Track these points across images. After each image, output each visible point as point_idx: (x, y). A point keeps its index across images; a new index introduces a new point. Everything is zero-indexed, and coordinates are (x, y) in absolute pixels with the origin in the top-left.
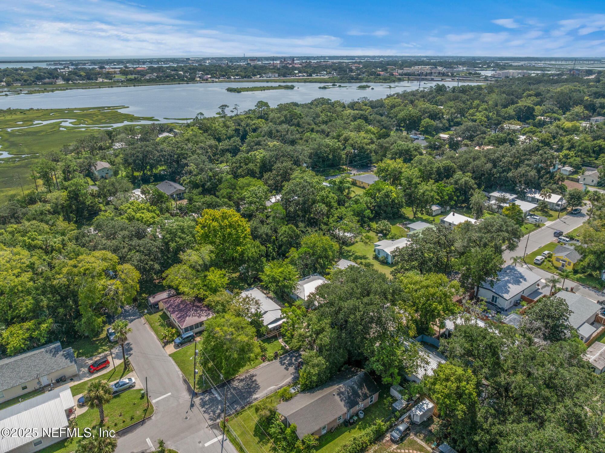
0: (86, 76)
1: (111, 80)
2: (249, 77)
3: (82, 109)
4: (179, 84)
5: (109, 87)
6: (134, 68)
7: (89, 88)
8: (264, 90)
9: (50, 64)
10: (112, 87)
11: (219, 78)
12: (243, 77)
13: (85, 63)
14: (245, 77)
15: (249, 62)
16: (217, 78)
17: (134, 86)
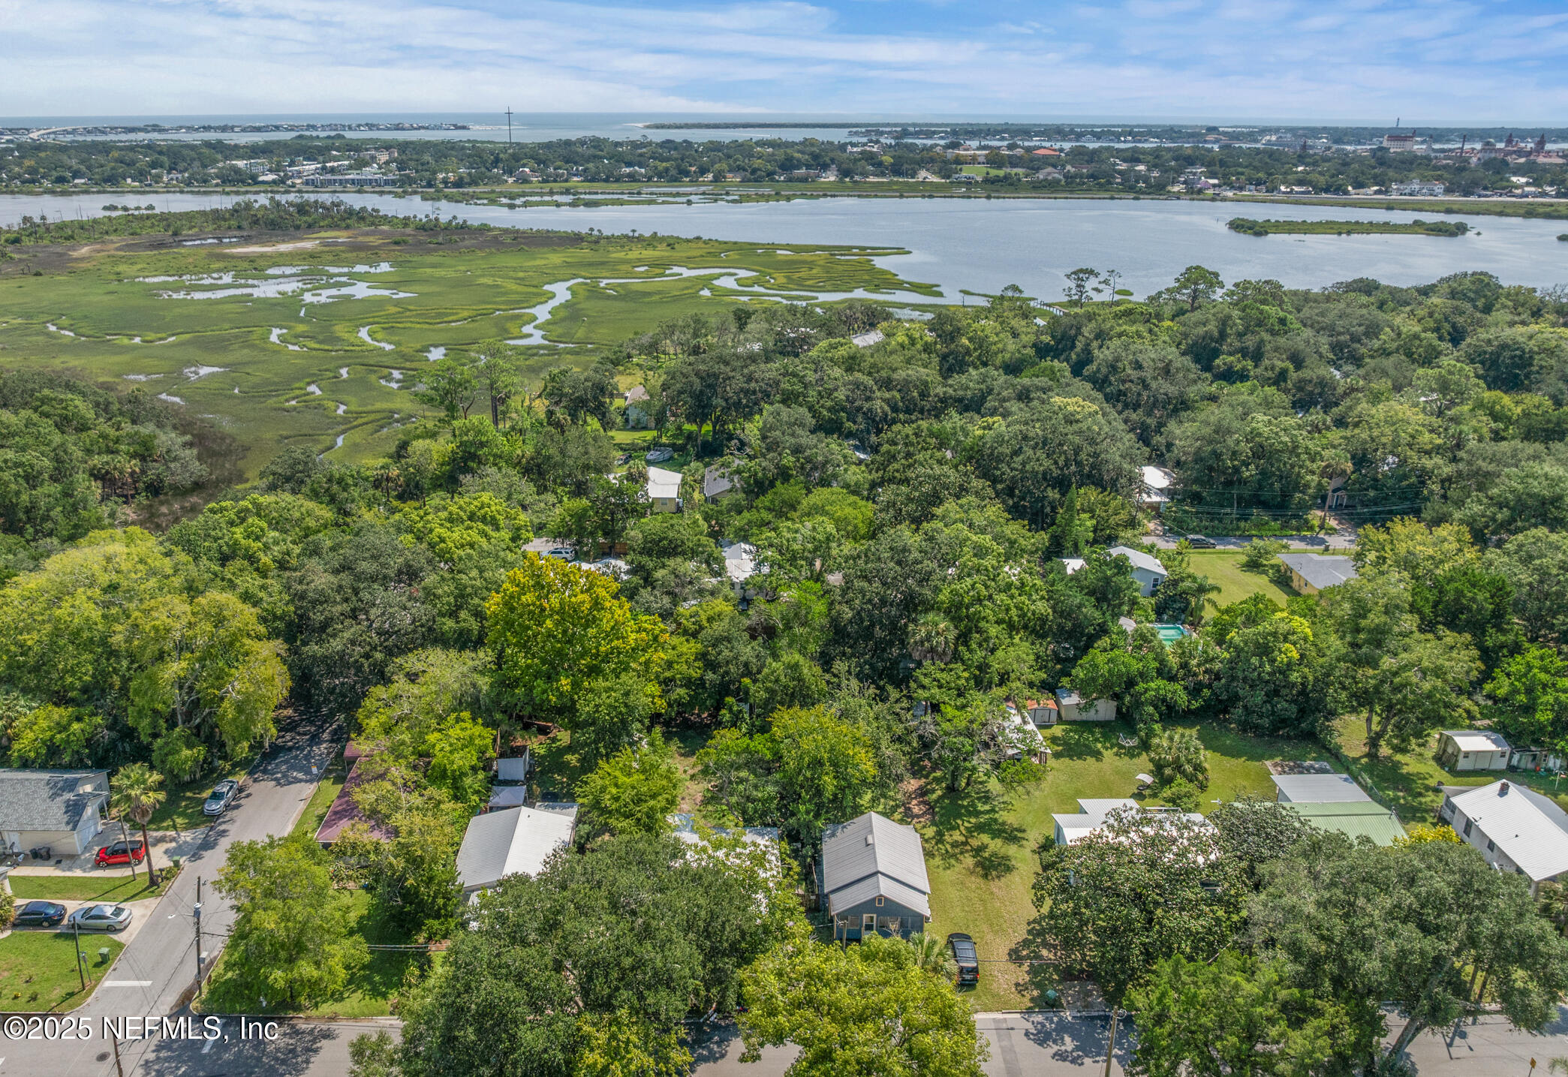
0: (892, 165)
1: (948, 177)
2: (1340, 190)
3: (797, 249)
4: (1112, 198)
5: (923, 197)
6: (1028, 150)
7: (876, 196)
8: (1349, 233)
9: (856, 133)
10: (931, 197)
11: (1241, 189)
12: (1318, 190)
13: (934, 133)
14: (1327, 191)
15: (1385, 144)
16: (1232, 188)
17: (989, 197)
